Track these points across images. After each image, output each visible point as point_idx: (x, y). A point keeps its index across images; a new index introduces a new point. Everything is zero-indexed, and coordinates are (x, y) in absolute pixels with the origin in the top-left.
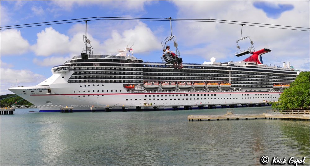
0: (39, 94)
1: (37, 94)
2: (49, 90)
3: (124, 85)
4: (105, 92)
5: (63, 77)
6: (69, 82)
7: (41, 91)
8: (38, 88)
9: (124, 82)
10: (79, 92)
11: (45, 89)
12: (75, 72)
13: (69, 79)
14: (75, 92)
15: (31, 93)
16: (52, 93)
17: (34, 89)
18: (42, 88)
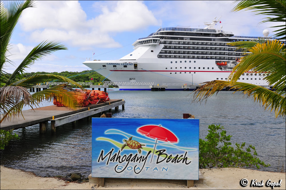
0: (122, 70)
1: (120, 69)
2: (136, 66)
3: (216, 61)
4: (197, 69)
5: (152, 51)
6: (160, 57)
7: (125, 66)
8: (122, 63)
9: (216, 58)
10: (171, 68)
11: (130, 64)
12: (165, 46)
13: (159, 53)
14: (166, 68)
15: (113, 68)
16: (139, 68)
17: (118, 64)
18: (127, 63)
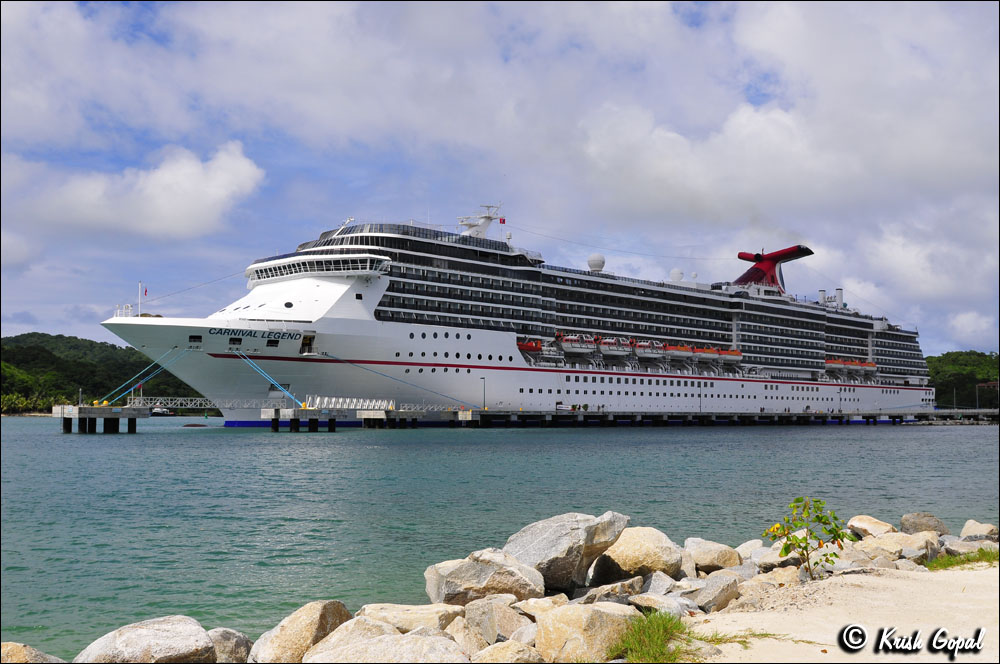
0: (260, 353)
2: (308, 342)
3: (518, 338)
4: (474, 361)
5: (359, 297)
6: (379, 315)
7: (273, 343)
8: (266, 329)
10: (411, 354)
11: (293, 336)
12: (394, 283)
13: (379, 305)
14: (397, 354)
16: (316, 350)
17: (250, 333)
18: (284, 330)
